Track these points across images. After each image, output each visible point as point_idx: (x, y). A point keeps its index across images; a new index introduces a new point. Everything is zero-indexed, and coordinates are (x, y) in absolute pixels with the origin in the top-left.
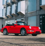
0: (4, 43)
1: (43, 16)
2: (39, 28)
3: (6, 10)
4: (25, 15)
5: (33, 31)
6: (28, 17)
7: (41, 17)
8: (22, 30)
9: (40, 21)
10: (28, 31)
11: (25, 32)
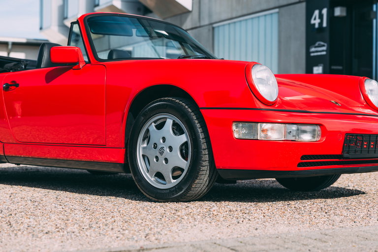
1: (338, 12)
4: (193, 12)
5: (313, 133)
6: (215, 25)
7: (315, 19)
8: (155, 122)
9: (308, 52)
10: (236, 136)
11: (187, 148)
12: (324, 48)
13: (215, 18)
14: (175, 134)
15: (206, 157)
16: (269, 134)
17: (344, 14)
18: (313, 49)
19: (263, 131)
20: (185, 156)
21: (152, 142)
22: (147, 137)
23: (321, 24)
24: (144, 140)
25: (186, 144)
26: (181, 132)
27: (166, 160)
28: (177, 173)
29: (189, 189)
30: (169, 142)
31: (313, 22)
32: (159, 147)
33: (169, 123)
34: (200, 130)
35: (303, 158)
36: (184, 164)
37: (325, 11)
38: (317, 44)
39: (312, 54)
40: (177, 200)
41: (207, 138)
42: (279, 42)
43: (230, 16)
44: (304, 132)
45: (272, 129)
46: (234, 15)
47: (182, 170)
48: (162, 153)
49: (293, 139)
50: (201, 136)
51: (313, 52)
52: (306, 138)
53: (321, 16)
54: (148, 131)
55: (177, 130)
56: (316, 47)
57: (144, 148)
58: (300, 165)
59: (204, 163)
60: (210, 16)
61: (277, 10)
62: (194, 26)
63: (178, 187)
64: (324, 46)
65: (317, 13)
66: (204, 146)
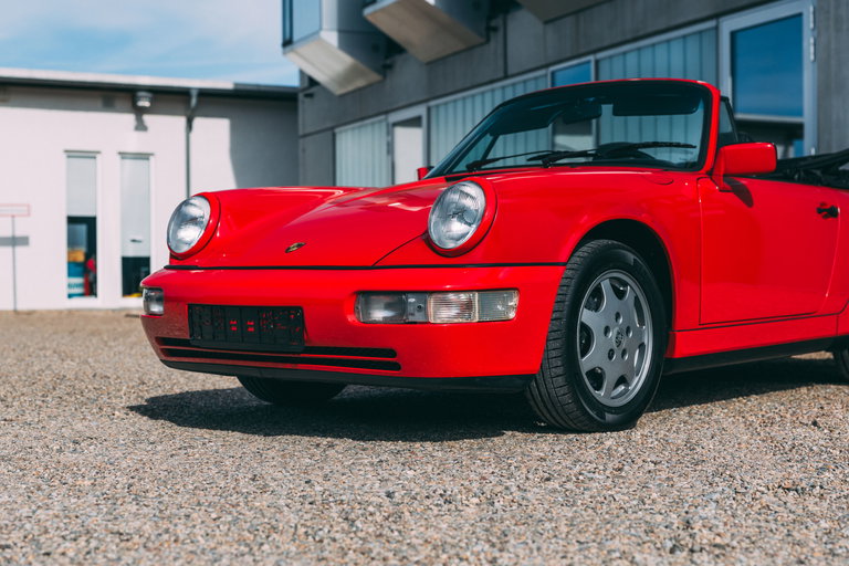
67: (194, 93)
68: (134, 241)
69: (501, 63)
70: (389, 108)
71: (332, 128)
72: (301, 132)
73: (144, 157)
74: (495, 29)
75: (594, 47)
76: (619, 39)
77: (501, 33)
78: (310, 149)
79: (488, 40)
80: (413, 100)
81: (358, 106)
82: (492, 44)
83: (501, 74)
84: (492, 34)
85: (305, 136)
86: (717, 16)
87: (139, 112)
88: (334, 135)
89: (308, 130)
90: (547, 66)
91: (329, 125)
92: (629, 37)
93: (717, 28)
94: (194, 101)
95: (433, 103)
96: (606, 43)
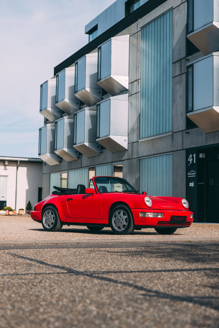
0: (44, 269)
1: (201, 156)
2: (185, 203)
3: (54, 132)
4: (129, 150)
5: (161, 215)
6: (140, 158)
7: (190, 159)
8: (118, 212)
9: (187, 176)
10: (140, 216)
11: (127, 220)
12: (195, 174)
13: (141, 155)
14: (124, 215)
15: (132, 222)
16: (149, 215)
17: (204, 157)
18: (189, 174)
19: (148, 215)
20: (126, 222)
21: (117, 217)
22: (115, 216)
23: (193, 161)
24: (114, 217)
25: (127, 218)
26: (125, 215)
27: (121, 223)
28: (124, 227)
29: (127, 231)
30: (122, 218)
31: (189, 160)
32: (119, 219)
33: (122, 212)
34: (130, 214)
35: (158, 222)
36: (126, 224)
37: (194, 155)
38: (191, 172)
39: (189, 176)
40: (124, 234)
41: (133, 216)
42: (173, 169)
43: (148, 154)
44: (159, 215)
45: (150, 214)
46: (150, 154)
47: (125, 226)
48: (120, 221)
49: (155, 217)
50: (131, 216)
51: (189, 175)
52: (159, 217)
53: (193, 158)
54: (115, 214)
55: (124, 214)
56: (190, 173)
57: (114, 220)
58: (158, 224)
59: (132, 224)
60: (138, 153)
61: (172, 153)
62: (129, 158)
63: (124, 231)
64: (194, 172)
65: (191, 155)
66: (132, 219)
67: (19, 161)
68: (2, 197)
69: (81, 164)
70: (61, 170)
71: (50, 173)
72: (43, 173)
73: (6, 176)
74: (80, 157)
75: (95, 164)
76: (99, 164)
77: (81, 158)
78: (45, 177)
79: (79, 159)
80: (65, 169)
81: (55, 169)
82: (79, 160)
83: (81, 167)
84: (79, 158)
85: (44, 174)
86: (112, 162)
87: (5, 165)
88: (50, 174)
89: (45, 173)
90: (88, 166)
91: (49, 172)
92: (100, 163)
93: (112, 164)
94: (19, 163)
95: (69, 170)
96: (97, 164)
